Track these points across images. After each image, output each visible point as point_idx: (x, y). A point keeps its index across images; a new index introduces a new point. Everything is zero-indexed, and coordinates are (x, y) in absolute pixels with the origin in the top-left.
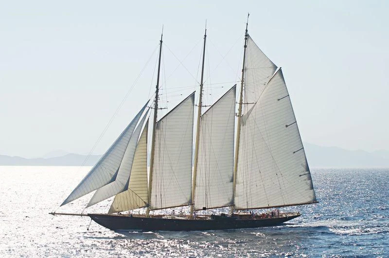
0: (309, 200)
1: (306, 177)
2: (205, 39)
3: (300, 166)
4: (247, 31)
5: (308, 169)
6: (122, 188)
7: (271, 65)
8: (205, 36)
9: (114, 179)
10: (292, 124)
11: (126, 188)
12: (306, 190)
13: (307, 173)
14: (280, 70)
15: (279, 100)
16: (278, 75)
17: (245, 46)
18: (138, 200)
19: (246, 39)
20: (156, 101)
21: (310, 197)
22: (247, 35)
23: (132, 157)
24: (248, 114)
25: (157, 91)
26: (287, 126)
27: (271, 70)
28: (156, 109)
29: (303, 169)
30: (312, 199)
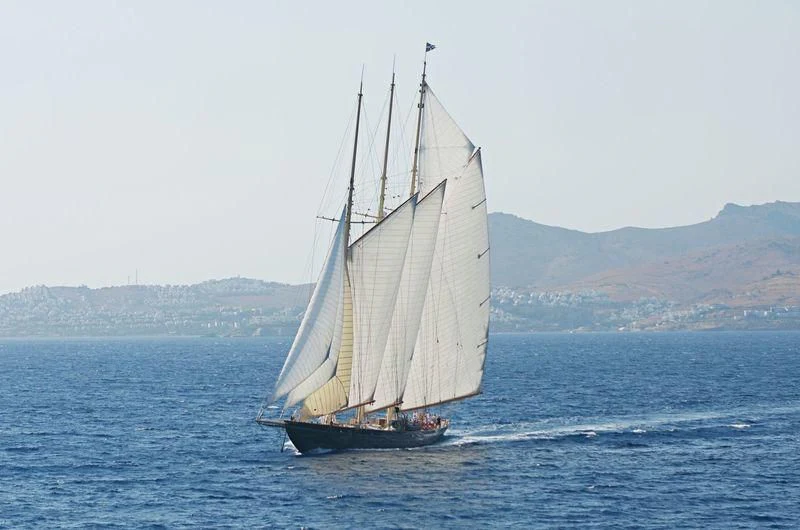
1: (482, 348)
2: (392, 90)
3: (482, 329)
4: (424, 76)
5: (487, 335)
7: (466, 143)
10: (485, 254)
11: (335, 372)
13: (485, 341)
14: (479, 151)
15: (473, 208)
16: (474, 160)
17: (421, 106)
18: (341, 394)
19: (423, 92)
20: (350, 208)
21: (477, 383)
22: (424, 85)
26: (479, 256)
27: (465, 152)
28: (349, 223)
29: (484, 334)
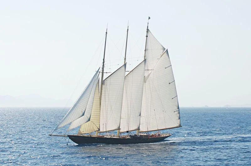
0: (177, 125)
1: (177, 112)
2: (128, 32)
3: (175, 106)
4: (148, 27)
5: (178, 108)
6: (87, 119)
7: (162, 48)
8: (128, 30)
9: (83, 115)
10: (172, 82)
11: (89, 120)
12: (176, 120)
13: (178, 110)
14: (167, 51)
15: (166, 68)
16: (165, 53)
17: (147, 36)
18: (94, 127)
19: (147, 32)
20: (103, 68)
21: (178, 123)
22: (148, 30)
23: (92, 101)
24: (148, 76)
25: (104, 62)
26: (170, 83)
27: (162, 51)
28: (103, 73)
29: (176, 108)
30: (179, 125)
